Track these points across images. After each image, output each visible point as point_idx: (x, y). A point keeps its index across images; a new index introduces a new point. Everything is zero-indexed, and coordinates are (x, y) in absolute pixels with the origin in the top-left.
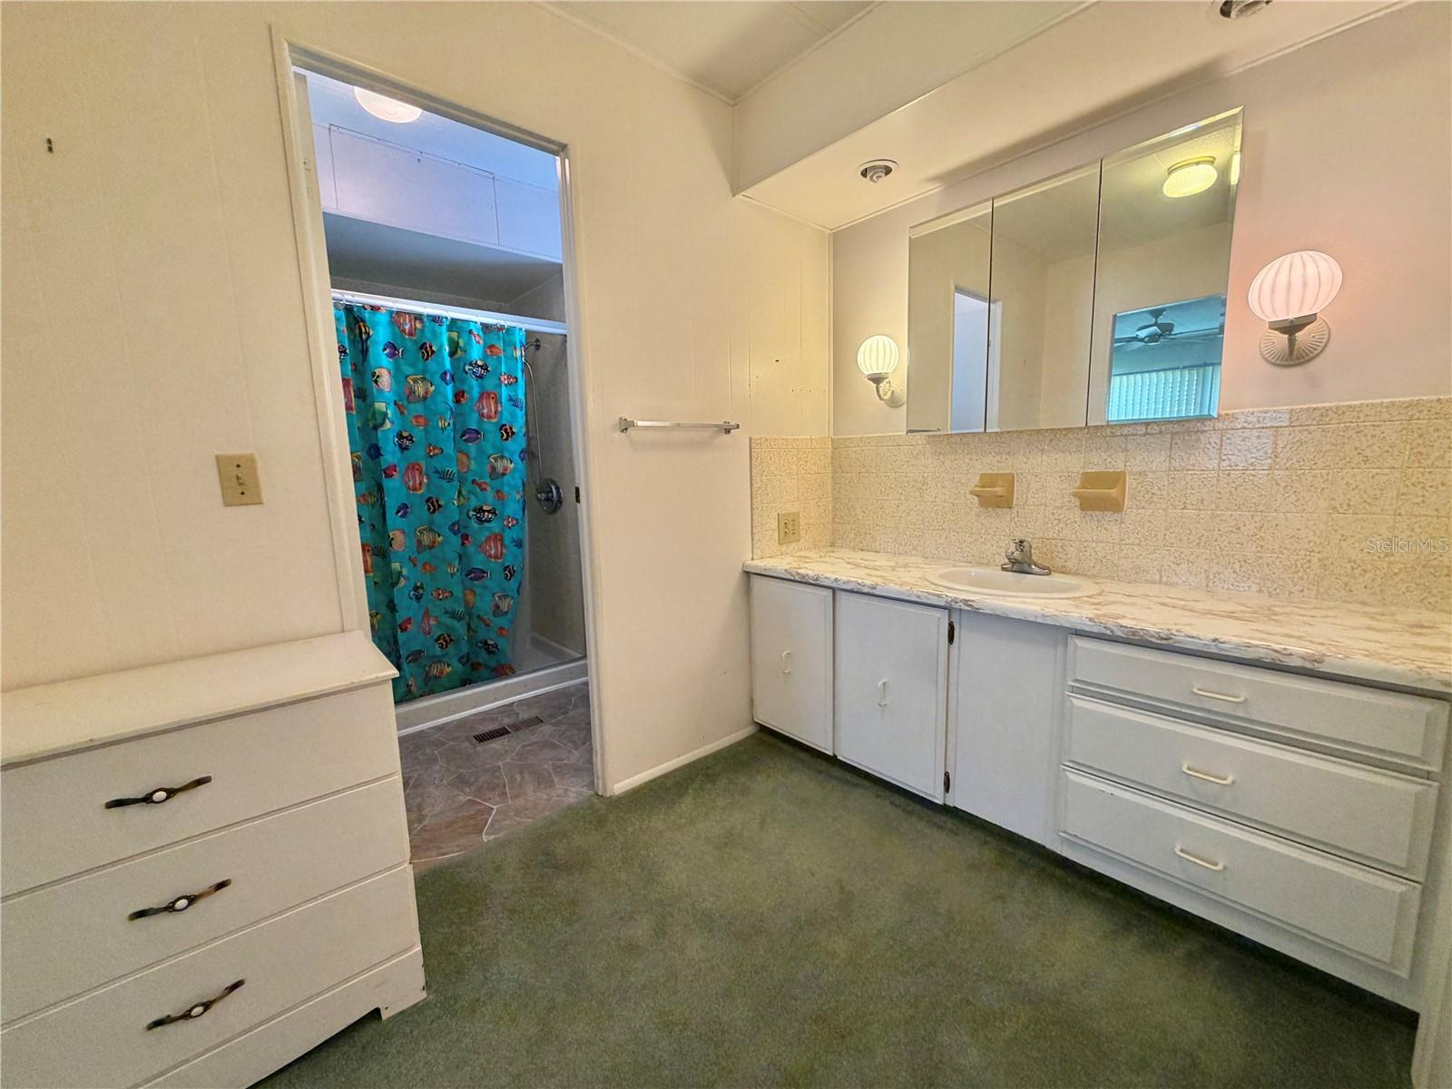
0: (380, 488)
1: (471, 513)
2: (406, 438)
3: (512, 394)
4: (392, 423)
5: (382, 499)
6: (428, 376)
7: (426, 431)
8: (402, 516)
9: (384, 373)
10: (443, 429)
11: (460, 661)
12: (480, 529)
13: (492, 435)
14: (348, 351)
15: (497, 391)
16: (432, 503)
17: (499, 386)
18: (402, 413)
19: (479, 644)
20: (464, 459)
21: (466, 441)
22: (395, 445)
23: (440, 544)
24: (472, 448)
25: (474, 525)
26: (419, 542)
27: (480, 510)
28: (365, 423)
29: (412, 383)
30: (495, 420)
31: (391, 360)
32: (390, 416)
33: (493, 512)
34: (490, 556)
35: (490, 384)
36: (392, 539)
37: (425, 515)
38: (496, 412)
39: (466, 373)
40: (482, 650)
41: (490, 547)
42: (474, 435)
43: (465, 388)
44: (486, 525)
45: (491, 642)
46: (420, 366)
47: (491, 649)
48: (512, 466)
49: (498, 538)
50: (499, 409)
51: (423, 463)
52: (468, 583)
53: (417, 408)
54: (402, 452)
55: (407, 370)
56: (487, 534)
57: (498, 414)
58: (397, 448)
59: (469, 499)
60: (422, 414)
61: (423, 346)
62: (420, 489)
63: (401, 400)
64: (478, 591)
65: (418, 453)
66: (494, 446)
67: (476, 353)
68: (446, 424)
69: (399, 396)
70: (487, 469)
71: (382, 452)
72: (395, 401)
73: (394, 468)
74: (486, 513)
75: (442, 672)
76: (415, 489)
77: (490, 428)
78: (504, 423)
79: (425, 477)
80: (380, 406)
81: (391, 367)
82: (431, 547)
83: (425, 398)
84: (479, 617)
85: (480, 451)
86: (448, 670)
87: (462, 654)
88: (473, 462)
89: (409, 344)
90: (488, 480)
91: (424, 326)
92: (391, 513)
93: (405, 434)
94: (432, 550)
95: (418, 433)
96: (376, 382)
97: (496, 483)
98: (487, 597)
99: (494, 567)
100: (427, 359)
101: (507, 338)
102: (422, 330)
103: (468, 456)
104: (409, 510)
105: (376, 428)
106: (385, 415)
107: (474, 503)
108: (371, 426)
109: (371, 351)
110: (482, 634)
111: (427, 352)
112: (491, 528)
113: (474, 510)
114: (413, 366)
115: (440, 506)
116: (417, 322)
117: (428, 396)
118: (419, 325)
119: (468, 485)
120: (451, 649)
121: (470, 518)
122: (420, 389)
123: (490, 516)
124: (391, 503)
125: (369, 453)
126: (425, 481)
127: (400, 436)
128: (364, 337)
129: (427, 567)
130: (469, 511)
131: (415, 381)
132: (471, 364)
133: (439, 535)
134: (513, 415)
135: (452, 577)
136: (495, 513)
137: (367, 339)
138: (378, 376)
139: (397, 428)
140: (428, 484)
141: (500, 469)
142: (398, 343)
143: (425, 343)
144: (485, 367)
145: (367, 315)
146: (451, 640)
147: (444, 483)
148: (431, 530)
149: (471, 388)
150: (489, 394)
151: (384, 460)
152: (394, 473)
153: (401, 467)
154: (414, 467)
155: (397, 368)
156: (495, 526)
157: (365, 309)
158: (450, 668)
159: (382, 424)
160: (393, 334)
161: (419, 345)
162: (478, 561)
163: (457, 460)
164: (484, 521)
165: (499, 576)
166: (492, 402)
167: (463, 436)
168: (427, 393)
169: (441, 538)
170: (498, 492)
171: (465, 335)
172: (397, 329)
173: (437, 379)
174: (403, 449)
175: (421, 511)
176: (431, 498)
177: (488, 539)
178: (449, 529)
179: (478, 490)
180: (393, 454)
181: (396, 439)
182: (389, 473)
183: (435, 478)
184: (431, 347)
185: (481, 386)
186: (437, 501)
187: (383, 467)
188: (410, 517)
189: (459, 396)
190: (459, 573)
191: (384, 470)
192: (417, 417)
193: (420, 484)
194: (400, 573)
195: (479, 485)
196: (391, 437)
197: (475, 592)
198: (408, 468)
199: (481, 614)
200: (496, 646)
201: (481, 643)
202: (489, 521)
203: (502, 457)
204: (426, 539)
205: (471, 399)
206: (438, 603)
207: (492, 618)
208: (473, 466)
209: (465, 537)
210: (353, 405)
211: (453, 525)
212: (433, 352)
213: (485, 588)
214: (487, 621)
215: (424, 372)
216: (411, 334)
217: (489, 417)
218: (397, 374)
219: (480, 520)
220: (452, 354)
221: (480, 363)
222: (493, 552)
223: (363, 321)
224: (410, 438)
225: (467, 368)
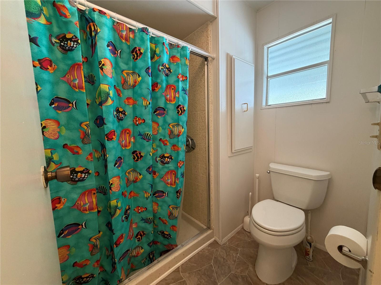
0: (103, 147)
1: (158, 159)
2: (121, 112)
3: (184, 86)
4: (113, 101)
5: (105, 155)
6: (137, 71)
7: (134, 109)
8: (118, 167)
9: (108, 63)
10: (146, 107)
11: (148, 245)
12: (163, 168)
13: (172, 112)
14: (79, 41)
15: (176, 85)
16: (137, 155)
17: (178, 81)
18: (119, 95)
19: (159, 233)
20: (156, 126)
21: (157, 115)
22: (115, 117)
23: (141, 180)
24: (160, 119)
25: (160, 166)
26: (128, 180)
27: (163, 157)
28: (94, 101)
29: (126, 75)
30: (174, 103)
31: (112, 56)
32: (111, 95)
33: (170, 157)
34: (168, 183)
35: (172, 80)
36: (112, 184)
37: (131, 161)
38: (174, 98)
39: (160, 71)
40: (160, 235)
41: (168, 178)
42: (162, 111)
43: (159, 81)
44: (166, 165)
45: (167, 233)
46: (131, 64)
47: (166, 236)
48: (183, 130)
49: (173, 172)
50: (177, 95)
51: (131, 129)
52: (154, 199)
53: (128, 93)
54: (119, 122)
55: (123, 66)
56: (166, 170)
57: (176, 99)
58: (116, 119)
59: (157, 150)
60: (132, 97)
61: (134, 50)
62: (129, 146)
63: (118, 86)
64: (160, 203)
65: (128, 122)
66: (172, 119)
67: (165, 59)
68: (148, 103)
69: (118, 83)
70: (167, 132)
71: (105, 121)
72: (115, 85)
73: (113, 133)
74: (166, 158)
75: (138, 254)
76: (126, 146)
77: (171, 107)
78: (180, 104)
79: (132, 138)
80: (104, 87)
81: (113, 60)
82: (135, 181)
83: (134, 86)
84: (160, 218)
85: (165, 121)
86: (142, 251)
87: (150, 242)
88: (161, 128)
89: (125, 47)
90: (168, 139)
91: (135, 36)
92: (110, 166)
93: (121, 110)
94: (135, 184)
95: (129, 110)
96: (102, 69)
97: (174, 141)
98: (165, 207)
99: (170, 189)
100: (137, 59)
101: (182, 53)
102: (134, 39)
103: (158, 125)
104: (122, 161)
105: (101, 104)
106: (108, 94)
107: (160, 152)
108: (98, 103)
109: (98, 44)
110: (161, 227)
111: (137, 54)
112: (169, 167)
113: (160, 157)
114: (127, 64)
115: (141, 156)
116: (131, 33)
117: (136, 84)
118: (131, 36)
119: (157, 142)
120: (144, 239)
121: (157, 162)
122: (131, 80)
123: (169, 159)
124: (111, 157)
125: (95, 122)
126: (132, 140)
127: (118, 111)
128: (93, 34)
129: (132, 194)
130: (157, 157)
131: (128, 74)
132: (163, 65)
133: (140, 175)
134: (184, 99)
135: (147, 199)
136: (171, 158)
137: (95, 35)
138: (103, 65)
139: (116, 104)
140: (134, 143)
141: (176, 132)
142: (117, 45)
143: (136, 48)
144: (169, 70)
145: (96, 16)
146: (144, 234)
147: (145, 142)
148: (134, 171)
149: (162, 81)
150: (171, 86)
151: (107, 127)
152: (114, 137)
153: (118, 133)
154: (125, 131)
155: (117, 63)
156: (171, 166)
157: (94, 11)
158: (143, 250)
159: (106, 100)
160: (114, 37)
161: (131, 50)
162: (160, 187)
163: (153, 127)
164: (165, 163)
165: (172, 195)
166: (172, 91)
167: (155, 112)
168: (136, 82)
169: (142, 176)
170: (174, 146)
171: (160, 46)
172: (117, 36)
173: (143, 73)
174: (120, 119)
175: (129, 160)
176: (136, 151)
177: (168, 173)
178: (147, 170)
179: (162, 144)
180: (113, 123)
181: (115, 113)
182: (110, 136)
183: (139, 138)
184: (139, 50)
185: (167, 81)
186: (140, 153)
187: (106, 133)
188: (123, 165)
189: (155, 85)
190: (151, 197)
191: (106, 135)
192: (128, 99)
193: (129, 143)
194: (116, 207)
195: (163, 142)
196: (112, 110)
197: (158, 204)
198: (122, 132)
199: (161, 217)
200: (169, 235)
201: (160, 232)
202: (168, 163)
203: (178, 125)
204: (132, 177)
205: (162, 88)
206: (138, 214)
207: (168, 219)
208: (161, 130)
209: (154, 173)
210: (84, 85)
211: (149, 168)
212: (141, 53)
213: (165, 202)
214: (165, 222)
215: (135, 67)
216: (126, 40)
217: (170, 101)
218: (116, 66)
219: (163, 163)
220: (152, 58)
221: (167, 66)
222: (169, 181)
223: (93, 21)
224: (124, 113)
225: (161, 68)
